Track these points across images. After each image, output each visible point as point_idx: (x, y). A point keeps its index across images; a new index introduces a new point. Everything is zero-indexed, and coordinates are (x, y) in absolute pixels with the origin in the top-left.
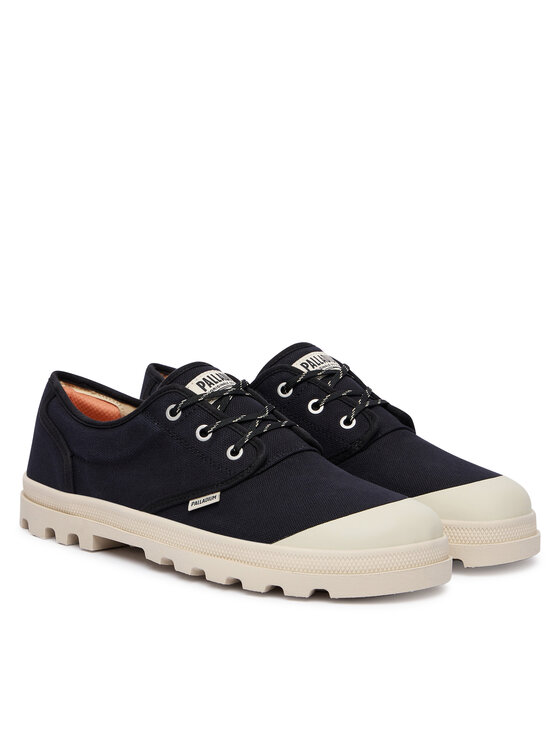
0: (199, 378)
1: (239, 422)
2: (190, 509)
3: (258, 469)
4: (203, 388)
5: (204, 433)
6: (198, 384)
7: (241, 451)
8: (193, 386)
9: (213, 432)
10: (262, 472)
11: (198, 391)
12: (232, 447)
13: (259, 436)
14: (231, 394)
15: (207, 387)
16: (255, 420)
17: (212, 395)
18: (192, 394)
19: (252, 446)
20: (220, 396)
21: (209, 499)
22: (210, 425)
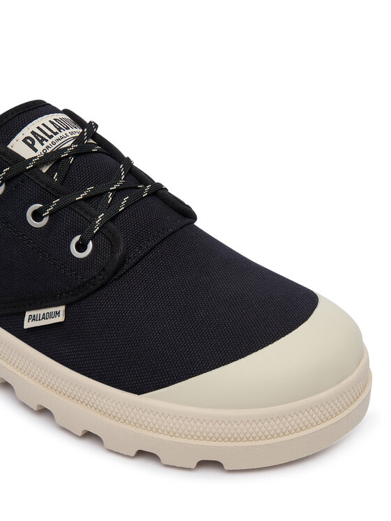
0: (26, 132)
1: (85, 199)
2: (25, 327)
3: (115, 273)
4: (32, 146)
5: (37, 216)
6: (25, 140)
7: (90, 245)
8: (18, 146)
9: (51, 214)
10: (120, 277)
11: (26, 152)
12: (77, 238)
13: (112, 220)
14: (72, 154)
15: (37, 145)
16: (106, 192)
17: (46, 159)
18: (17, 158)
19: (105, 238)
20: (54, 158)
21: (50, 315)
22: (47, 203)
